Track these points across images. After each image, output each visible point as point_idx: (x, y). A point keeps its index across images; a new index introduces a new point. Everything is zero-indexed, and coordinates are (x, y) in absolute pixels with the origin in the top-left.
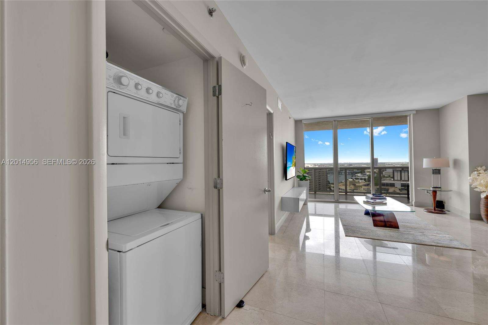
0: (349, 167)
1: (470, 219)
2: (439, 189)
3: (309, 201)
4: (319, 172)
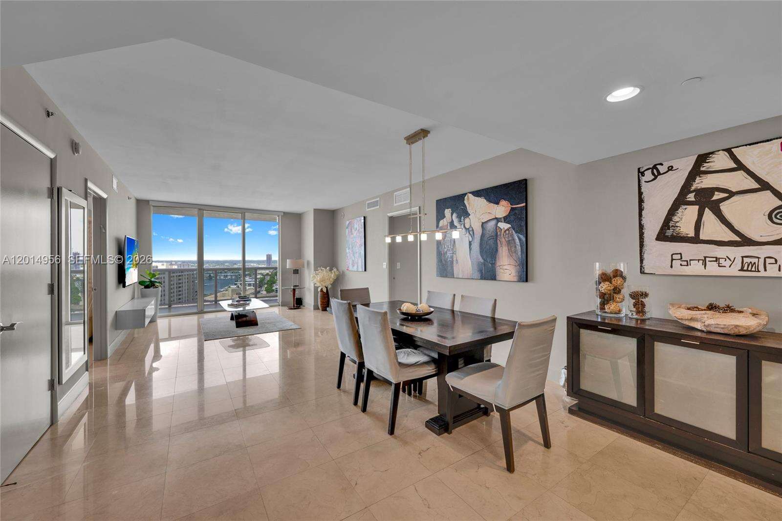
0: (219, 267)
1: (314, 309)
2: (298, 287)
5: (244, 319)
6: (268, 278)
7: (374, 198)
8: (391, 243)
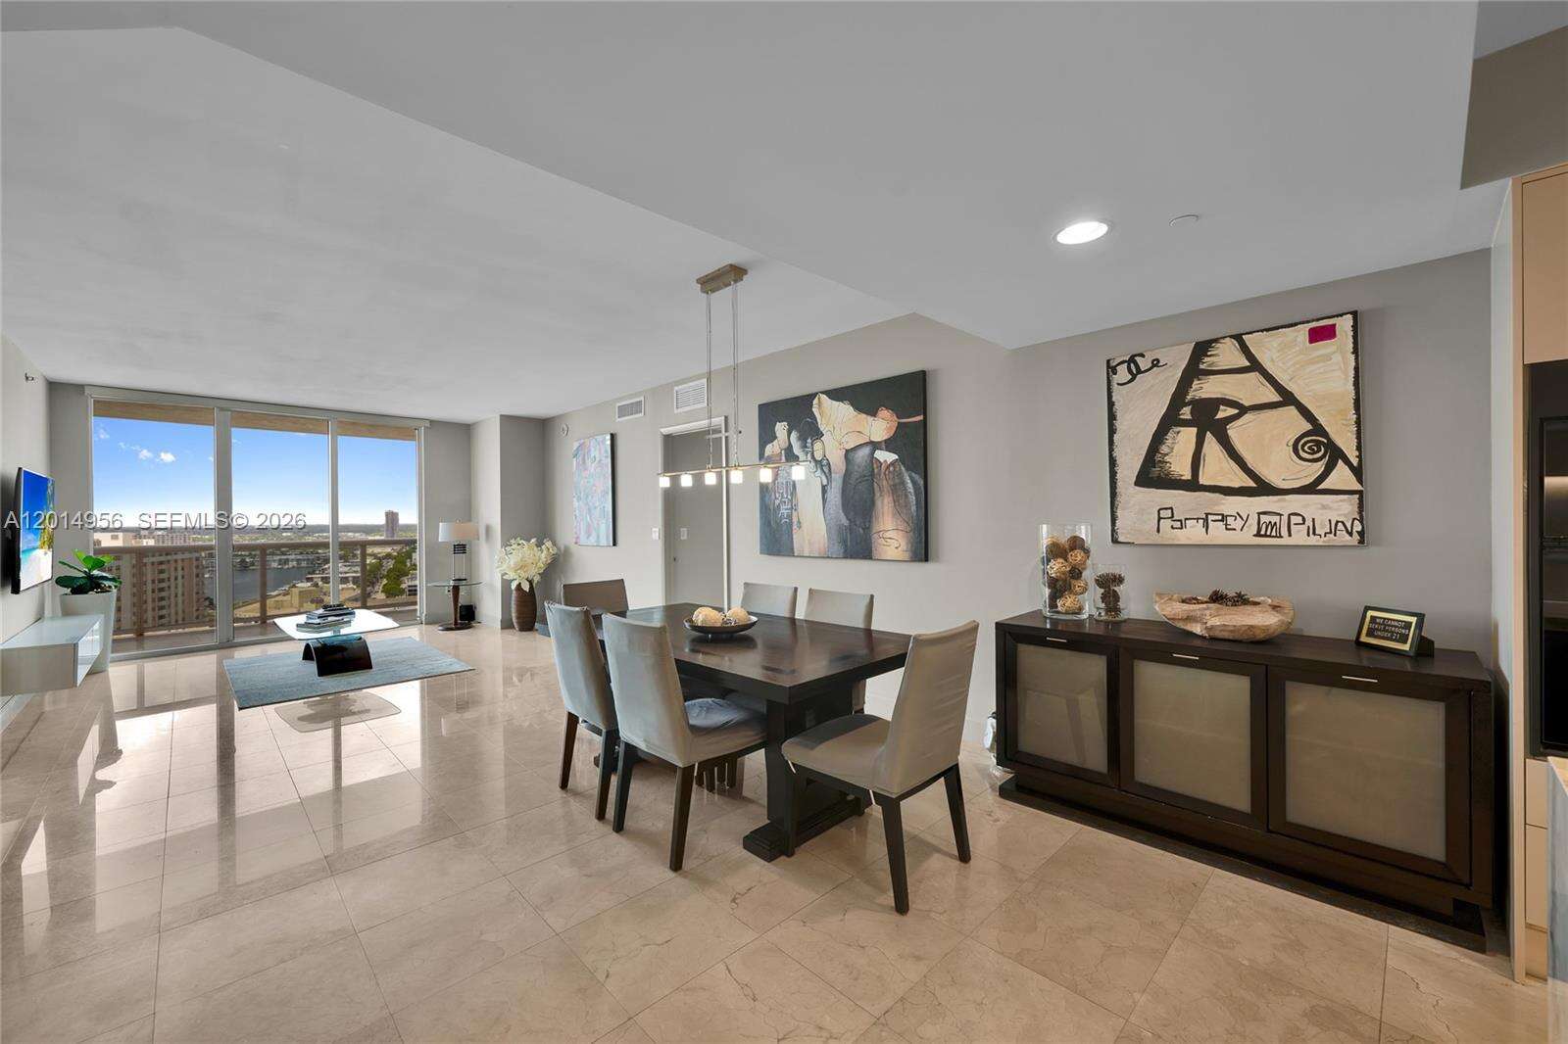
0: (253, 542)
1: (502, 628)
2: (464, 582)
3: (111, 662)
4: (161, 563)
5: (339, 656)
6: (390, 564)
7: (631, 396)
8: (669, 488)
